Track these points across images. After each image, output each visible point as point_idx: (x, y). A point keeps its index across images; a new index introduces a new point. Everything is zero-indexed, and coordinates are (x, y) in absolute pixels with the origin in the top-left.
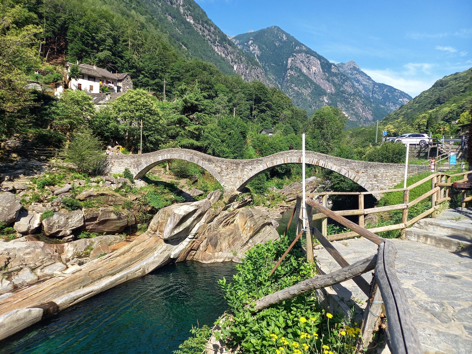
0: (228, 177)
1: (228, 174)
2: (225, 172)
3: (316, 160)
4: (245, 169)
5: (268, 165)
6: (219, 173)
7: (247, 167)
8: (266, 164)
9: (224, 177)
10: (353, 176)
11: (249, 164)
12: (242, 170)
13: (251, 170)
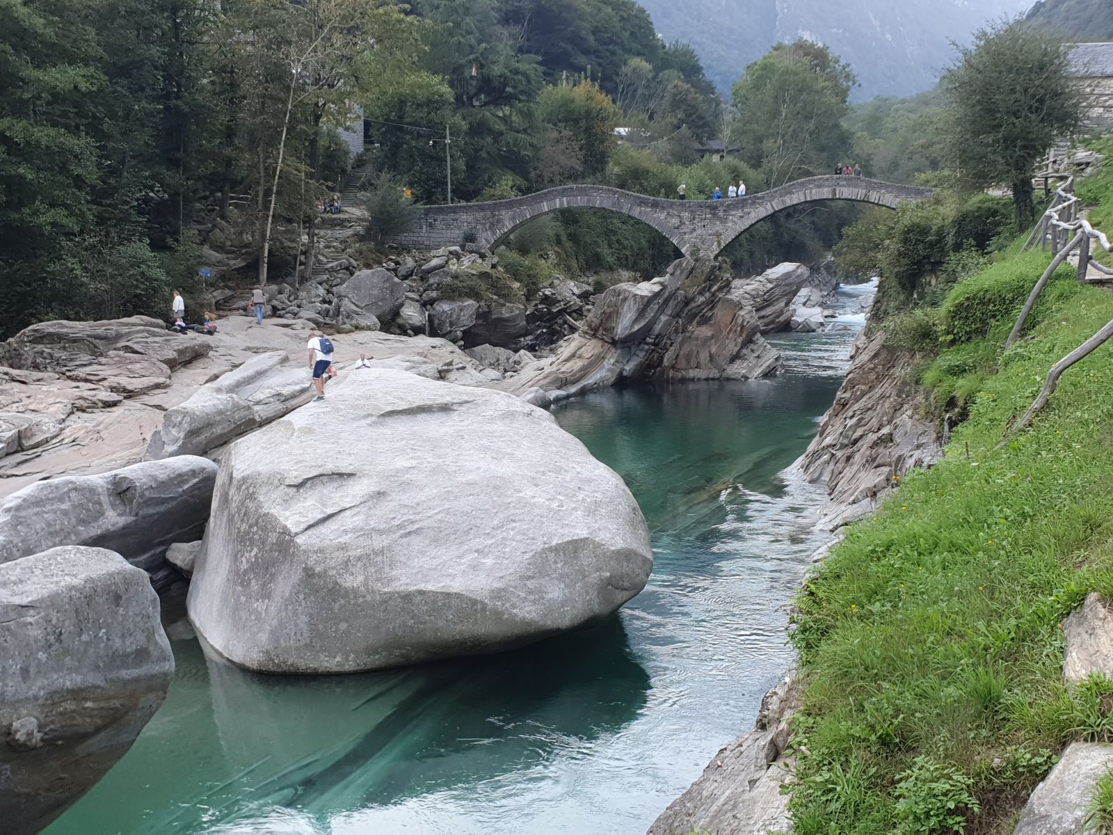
0: (695, 235)
1: (694, 230)
2: (688, 227)
3: (864, 191)
4: (730, 217)
5: (774, 206)
6: (677, 228)
9: (687, 236)
12: (724, 221)
13: (741, 217)
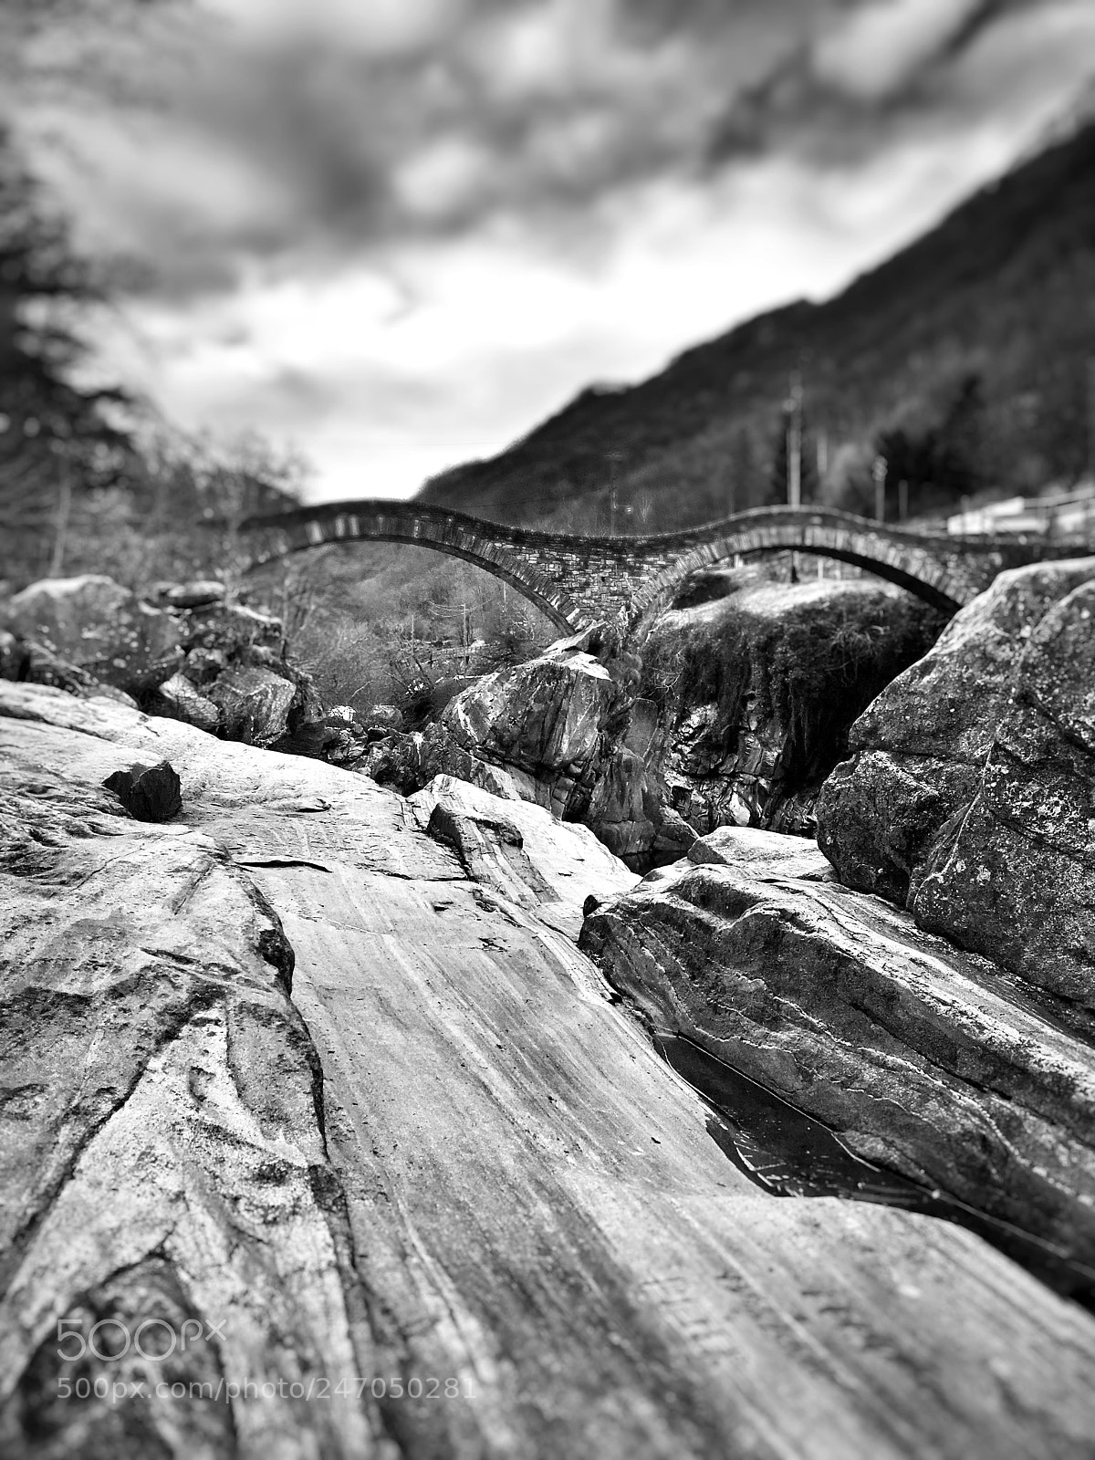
0: (588, 593)
1: (587, 584)
2: (577, 578)
4: (646, 567)
5: (715, 551)
6: (559, 580)
7: (651, 559)
8: (710, 549)
9: (575, 595)
10: (937, 574)
11: (655, 550)
12: (635, 571)
13: (663, 567)
